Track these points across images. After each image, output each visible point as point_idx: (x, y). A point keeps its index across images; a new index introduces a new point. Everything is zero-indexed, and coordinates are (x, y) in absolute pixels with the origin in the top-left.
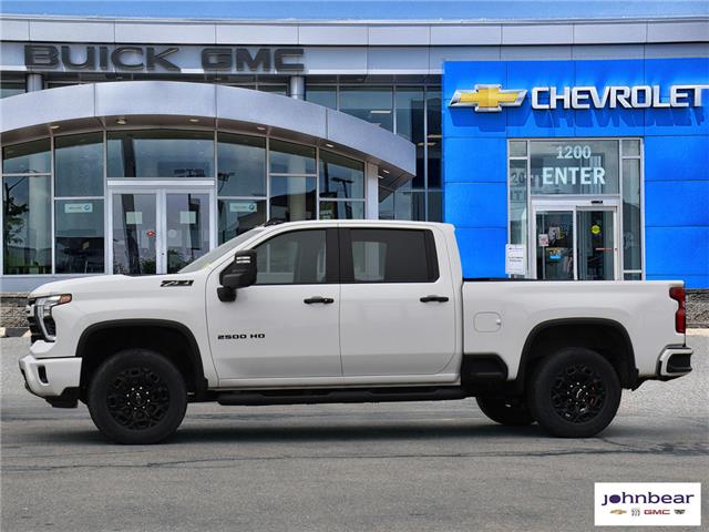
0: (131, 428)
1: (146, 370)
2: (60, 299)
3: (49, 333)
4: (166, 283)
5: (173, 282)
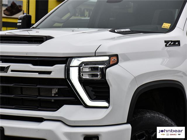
2: (110, 59)
3: (91, 98)
4: (167, 43)
5: (170, 42)
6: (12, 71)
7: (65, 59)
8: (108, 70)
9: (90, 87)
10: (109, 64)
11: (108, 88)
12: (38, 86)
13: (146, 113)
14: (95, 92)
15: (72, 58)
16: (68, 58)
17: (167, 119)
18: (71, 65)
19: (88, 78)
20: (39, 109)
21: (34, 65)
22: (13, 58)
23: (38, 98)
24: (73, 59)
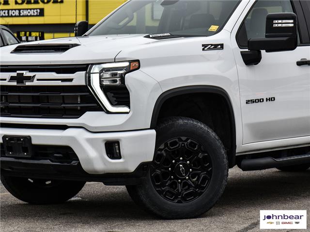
0: (179, 202)
1: (184, 138)
2: (130, 65)
3: (112, 104)
4: (206, 47)
5: (210, 46)
6: (38, 80)
7: (85, 66)
8: (127, 75)
9: (111, 93)
10: (129, 70)
11: (128, 93)
12: (62, 94)
13: (178, 120)
14: (116, 98)
15: (93, 64)
16: (88, 65)
17: (202, 126)
18: (91, 72)
19: (109, 84)
20: (63, 117)
21: (58, 73)
22: (38, 67)
23: (63, 105)
24: (94, 66)
